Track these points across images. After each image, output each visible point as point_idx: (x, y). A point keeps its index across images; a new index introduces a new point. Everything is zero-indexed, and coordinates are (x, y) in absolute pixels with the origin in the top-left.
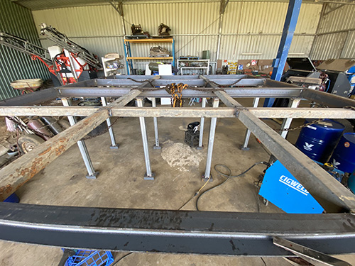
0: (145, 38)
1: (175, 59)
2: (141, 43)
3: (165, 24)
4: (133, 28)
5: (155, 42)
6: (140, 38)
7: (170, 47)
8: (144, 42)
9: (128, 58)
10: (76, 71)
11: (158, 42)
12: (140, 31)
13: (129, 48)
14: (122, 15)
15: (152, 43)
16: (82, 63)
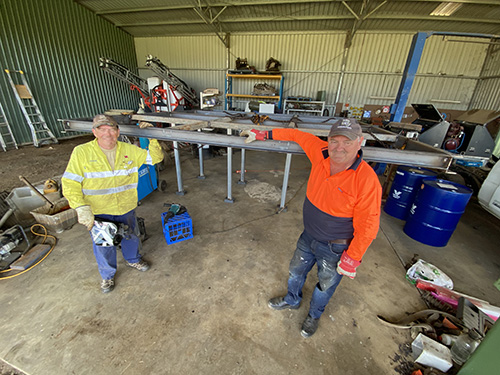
0: (250, 73)
1: (282, 99)
2: (245, 78)
3: (275, 58)
4: (238, 61)
5: (261, 79)
6: (244, 73)
7: (277, 84)
8: (248, 78)
9: (228, 94)
10: (172, 105)
11: (265, 79)
12: (245, 65)
13: (230, 84)
14: (228, 46)
15: (258, 79)
16: (179, 97)
